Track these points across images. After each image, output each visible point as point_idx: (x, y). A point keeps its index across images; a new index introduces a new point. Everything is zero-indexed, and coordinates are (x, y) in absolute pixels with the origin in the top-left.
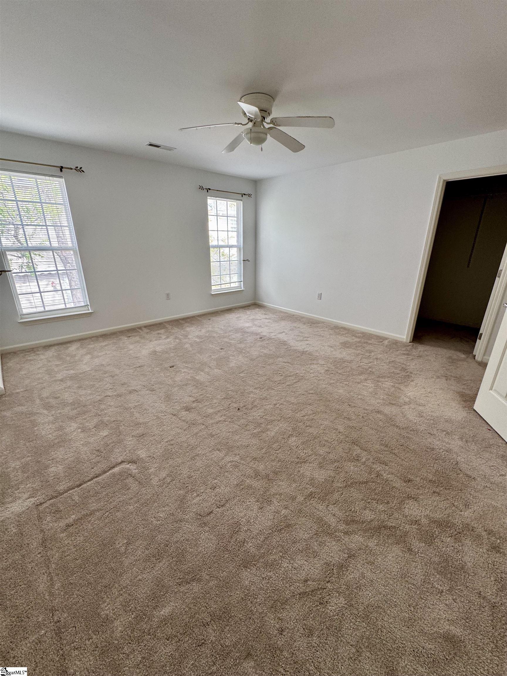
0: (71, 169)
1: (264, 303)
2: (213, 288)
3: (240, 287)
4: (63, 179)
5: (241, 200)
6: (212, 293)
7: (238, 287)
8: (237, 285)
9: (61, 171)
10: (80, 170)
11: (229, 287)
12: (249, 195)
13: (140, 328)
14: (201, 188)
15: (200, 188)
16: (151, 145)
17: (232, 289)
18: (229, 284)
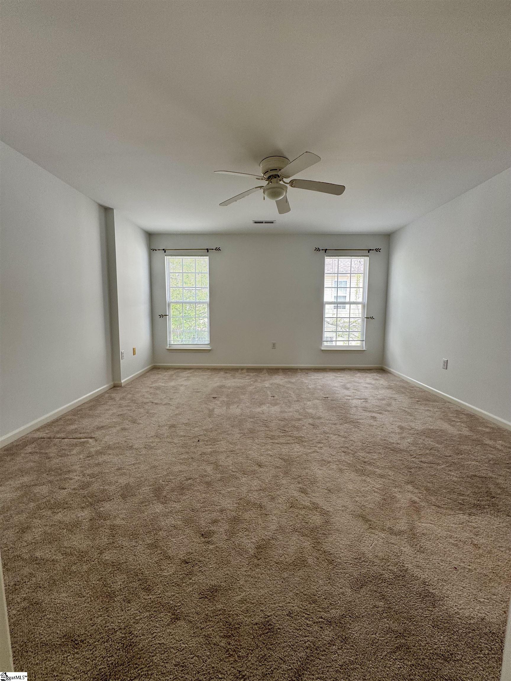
0: (213, 249)
1: (390, 369)
2: (325, 344)
3: (362, 347)
4: (208, 257)
5: (368, 256)
6: (323, 349)
7: (359, 346)
8: (358, 345)
9: (208, 252)
10: (218, 249)
11: (347, 345)
12: (377, 250)
13: (242, 369)
14: (318, 250)
15: (315, 250)
16: (255, 222)
17: (338, 347)
18: (348, 342)
